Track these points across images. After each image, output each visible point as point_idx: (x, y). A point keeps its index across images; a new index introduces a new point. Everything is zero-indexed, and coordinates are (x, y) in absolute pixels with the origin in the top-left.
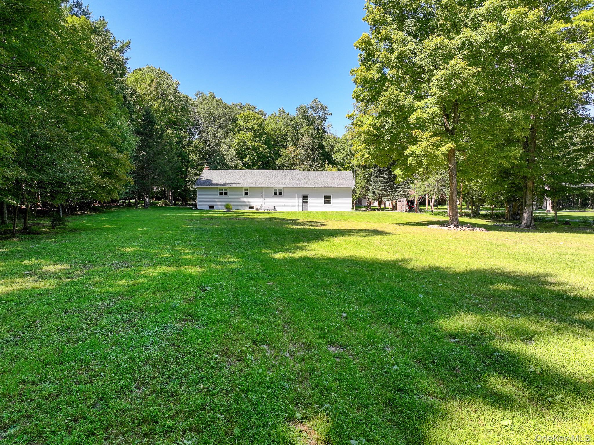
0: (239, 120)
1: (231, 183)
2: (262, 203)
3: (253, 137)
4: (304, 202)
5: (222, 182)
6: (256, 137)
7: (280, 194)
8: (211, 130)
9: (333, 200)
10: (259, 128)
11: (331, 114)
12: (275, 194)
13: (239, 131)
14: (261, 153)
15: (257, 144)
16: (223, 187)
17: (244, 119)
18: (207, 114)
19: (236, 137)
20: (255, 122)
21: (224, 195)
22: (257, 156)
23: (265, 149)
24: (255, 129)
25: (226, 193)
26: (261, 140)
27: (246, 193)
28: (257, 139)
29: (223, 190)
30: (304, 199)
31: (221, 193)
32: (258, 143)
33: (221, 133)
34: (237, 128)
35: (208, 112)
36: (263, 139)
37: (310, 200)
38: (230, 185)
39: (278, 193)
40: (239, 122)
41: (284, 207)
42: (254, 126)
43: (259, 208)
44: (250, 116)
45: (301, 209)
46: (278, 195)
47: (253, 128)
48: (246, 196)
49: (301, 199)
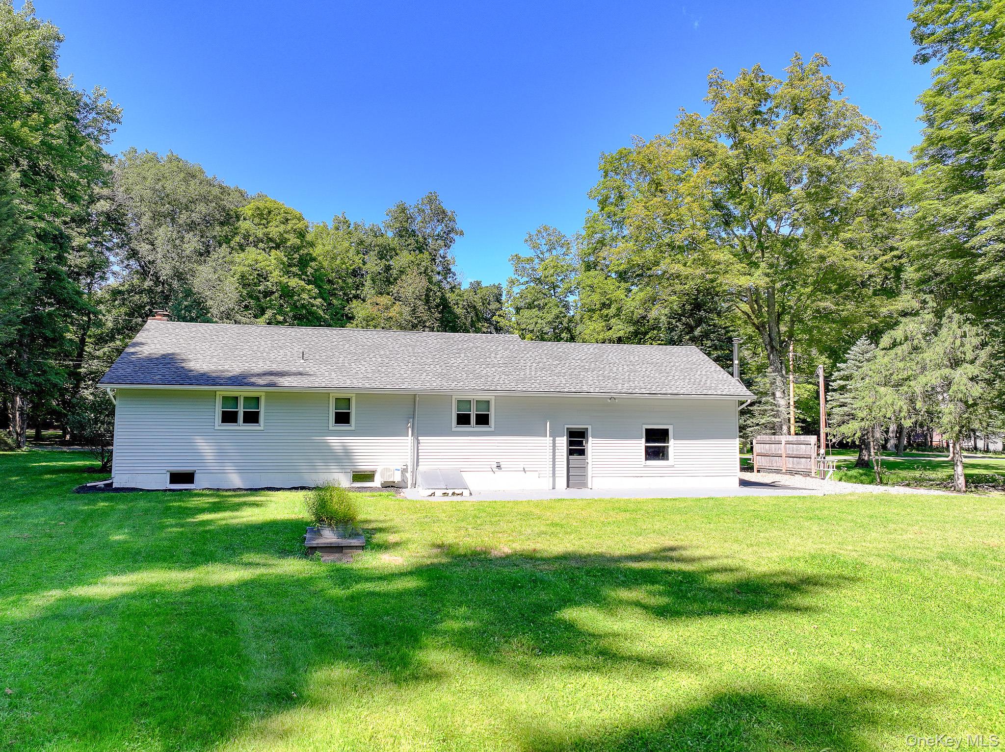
0: (245, 219)
1: (271, 374)
2: (408, 459)
3: (283, 263)
4: (571, 452)
5: (234, 367)
6: (290, 265)
7: (483, 420)
8: (162, 233)
9: (673, 445)
10: (298, 241)
11: (462, 233)
12: (463, 420)
13: (242, 248)
14: (303, 306)
15: (294, 282)
16: (241, 392)
17: (261, 215)
18: (155, 190)
19: (238, 260)
20: (289, 227)
21: (241, 426)
22: (291, 314)
23: (315, 298)
24: (289, 244)
25: (252, 418)
26: (305, 273)
27: (342, 418)
28: (294, 269)
29: (241, 403)
30: (571, 443)
31: (229, 417)
32: (296, 279)
33: (192, 243)
34: (237, 239)
35: (158, 187)
36: (310, 271)
37: (592, 445)
38: (272, 378)
39: (473, 419)
40: (244, 225)
41: (499, 473)
42: (285, 236)
43: (397, 478)
44: (276, 212)
45: (562, 481)
46: (473, 427)
47: (284, 241)
48: (343, 427)
49: (563, 442)
